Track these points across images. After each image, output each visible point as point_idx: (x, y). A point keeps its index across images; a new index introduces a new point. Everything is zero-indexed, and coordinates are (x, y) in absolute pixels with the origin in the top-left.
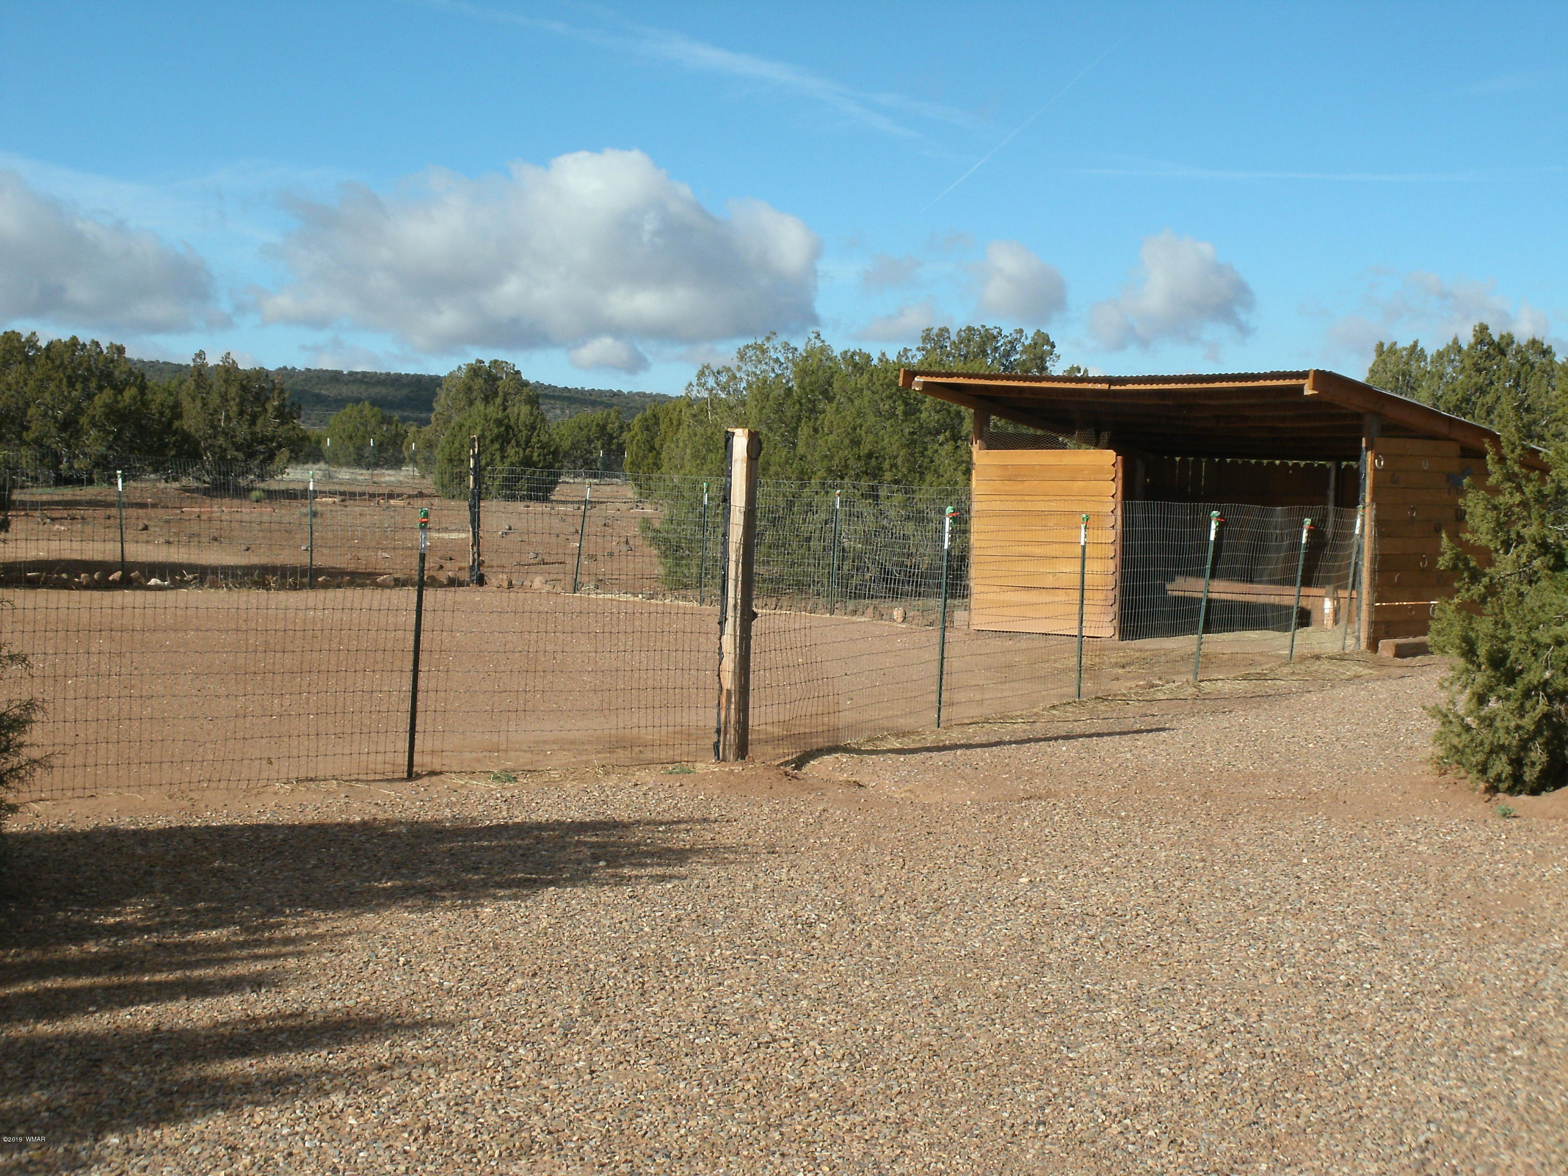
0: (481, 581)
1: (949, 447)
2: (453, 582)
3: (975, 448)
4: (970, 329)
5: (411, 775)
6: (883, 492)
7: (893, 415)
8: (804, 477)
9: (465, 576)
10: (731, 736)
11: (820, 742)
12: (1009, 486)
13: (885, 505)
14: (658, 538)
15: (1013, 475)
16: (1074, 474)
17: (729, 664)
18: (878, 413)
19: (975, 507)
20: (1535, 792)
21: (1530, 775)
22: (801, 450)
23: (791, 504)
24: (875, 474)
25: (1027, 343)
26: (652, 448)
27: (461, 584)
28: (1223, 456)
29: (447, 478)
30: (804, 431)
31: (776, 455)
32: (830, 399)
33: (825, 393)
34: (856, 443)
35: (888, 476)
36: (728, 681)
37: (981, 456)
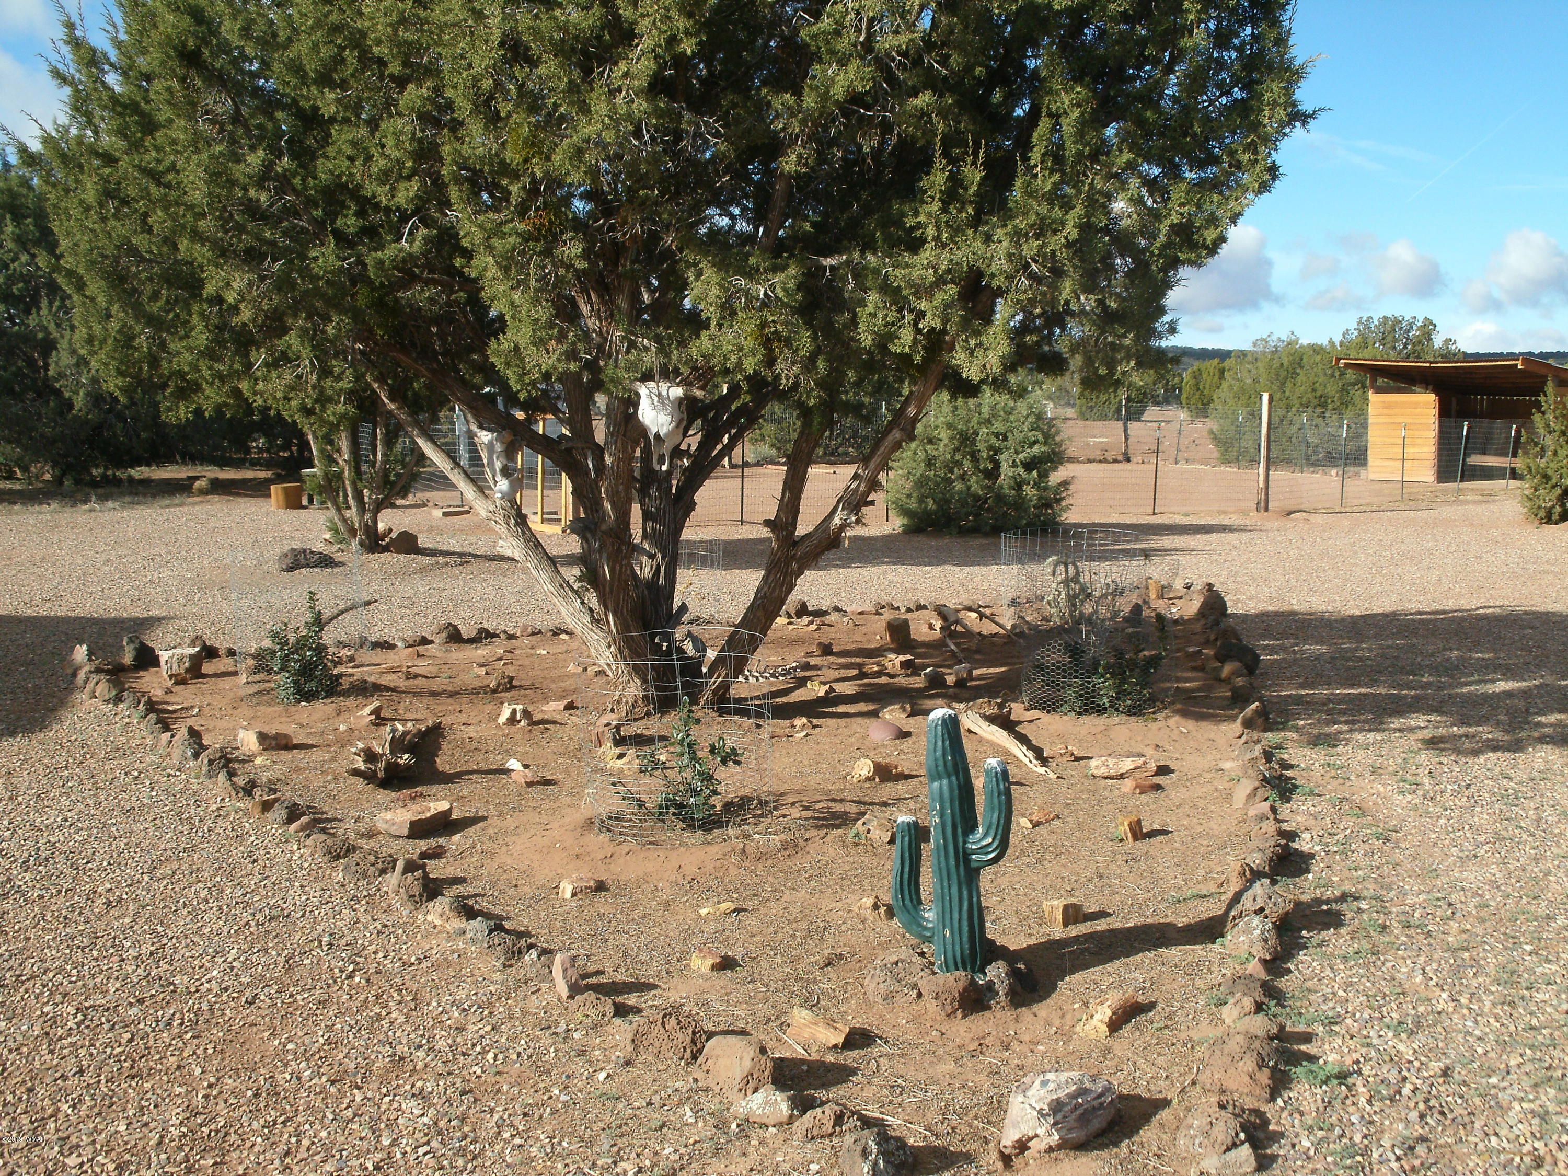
0: (1128, 460)
1: (1360, 392)
2: (1115, 461)
3: (1370, 393)
4: (1385, 318)
5: (1154, 514)
6: (1327, 415)
7: (1333, 376)
8: (1288, 407)
9: (1120, 458)
10: (1263, 504)
11: (1296, 508)
12: (1386, 411)
13: (1328, 421)
14: (1215, 438)
15: (1388, 406)
16: (1416, 405)
17: (1262, 478)
18: (1325, 374)
19: (1370, 421)
20: (1556, 524)
21: (1555, 517)
22: (1287, 394)
23: (1282, 421)
24: (1324, 405)
25: (1419, 324)
26: (1198, 389)
27: (1120, 462)
28: (1495, 395)
29: (1084, 408)
30: (1289, 384)
31: (1277, 396)
32: (1302, 367)
33: (1299, 364)
34: (1314, 390)
35: (1330, 407)
36: (1261, 485)
37: (1371, 395)
